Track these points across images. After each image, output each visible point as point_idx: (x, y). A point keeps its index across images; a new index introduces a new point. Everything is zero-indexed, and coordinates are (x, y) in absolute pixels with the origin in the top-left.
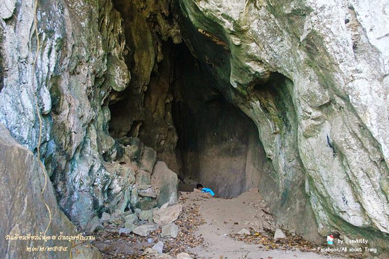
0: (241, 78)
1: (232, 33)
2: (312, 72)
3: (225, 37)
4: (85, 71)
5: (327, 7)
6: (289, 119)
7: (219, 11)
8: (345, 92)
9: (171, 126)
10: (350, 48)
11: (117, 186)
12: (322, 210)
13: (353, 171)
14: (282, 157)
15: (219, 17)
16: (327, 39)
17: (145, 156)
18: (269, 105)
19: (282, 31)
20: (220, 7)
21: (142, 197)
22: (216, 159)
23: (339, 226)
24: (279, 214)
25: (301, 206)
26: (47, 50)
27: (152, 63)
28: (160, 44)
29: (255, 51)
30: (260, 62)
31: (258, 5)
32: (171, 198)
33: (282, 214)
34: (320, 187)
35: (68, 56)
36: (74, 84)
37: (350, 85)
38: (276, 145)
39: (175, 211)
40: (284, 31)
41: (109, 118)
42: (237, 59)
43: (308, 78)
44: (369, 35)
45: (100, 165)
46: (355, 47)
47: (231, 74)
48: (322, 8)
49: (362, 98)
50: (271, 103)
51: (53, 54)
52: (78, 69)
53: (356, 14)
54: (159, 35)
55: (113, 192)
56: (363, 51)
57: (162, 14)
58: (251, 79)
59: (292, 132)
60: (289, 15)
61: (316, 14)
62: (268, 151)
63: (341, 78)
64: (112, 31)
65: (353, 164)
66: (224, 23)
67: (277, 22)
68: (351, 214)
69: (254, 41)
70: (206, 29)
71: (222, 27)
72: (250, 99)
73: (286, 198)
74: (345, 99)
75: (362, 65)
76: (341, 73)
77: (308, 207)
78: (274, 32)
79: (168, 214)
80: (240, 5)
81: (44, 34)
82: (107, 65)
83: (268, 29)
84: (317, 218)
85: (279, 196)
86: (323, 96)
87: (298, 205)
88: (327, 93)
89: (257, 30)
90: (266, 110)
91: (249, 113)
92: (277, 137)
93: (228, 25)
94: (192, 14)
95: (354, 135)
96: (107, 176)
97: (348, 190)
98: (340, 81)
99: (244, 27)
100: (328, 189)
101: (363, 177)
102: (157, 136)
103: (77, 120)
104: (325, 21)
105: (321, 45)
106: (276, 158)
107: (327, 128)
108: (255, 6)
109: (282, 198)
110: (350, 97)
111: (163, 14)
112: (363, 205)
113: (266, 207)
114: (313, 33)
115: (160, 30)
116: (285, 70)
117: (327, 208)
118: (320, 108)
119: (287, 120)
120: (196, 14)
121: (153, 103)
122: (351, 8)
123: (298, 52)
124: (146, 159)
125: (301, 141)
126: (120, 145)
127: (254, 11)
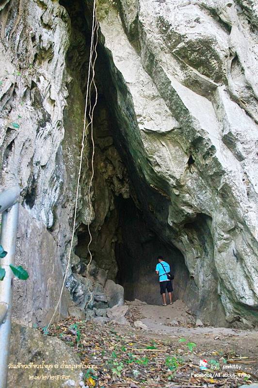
0: (176, 219)
1: (175, 187)
2: (224, 210)
3: (168, 190)
4: (70, 206)
5: (233, 172)
6: (207, 247)
7: (167, 173)
8: (243, 219)
9: (114, 260)
10: (246, 194)
11: (81, 291)
12: (229, 302)
13: (248, 268)
14: (201, 275)
15: (167, 177)
16: (233, 188)
17: (100, 274)
18: (194, 238)
19: (206, 187)
20: (168, 170)
21: (97, 301)
22: (147, 286)
23: (240, 311)
24: (198, 313)
25: (214, 306)
26: (55, 188)
27: (107, 210)
28: (113, 198)
29: (188, 199)
30: (191, 206)
31: (192, 171)
32: (119, 302)
33: (201, 313)
34: (228, 285)
35: (63, 194)
36: (63, 213)
37: (246, 215)
38: (197, 266)
39: (123, 310)
40: (207, 187)
41: (77, 243)
42: (175, 204)
43: (222, 213)
44: (255, 187)
45: (71, 273)
46: (248, 194)
47: (169, 216)
48: (231, 172)
49: (252, 222)
50: (195, 237)
51: (58, 191)
52: (66, 204)
53: (248, 177)
54: (113, 192)
55: (77, 295)
56: (252, 197)
57: (116, 177)
58: (183, 218)
59: (209, 256)
60: (212, 176)
61: (228, 174)
62: (192, 271)
63: (241, 211)
64: (86, 184)
65: (249, 264)
66: (170, 180)
67: (203, 181)
68: (247, 298)
69: (188, 193)
70: (156, 185)
71: (168, 183)
72: (180, 235)
73: (204, 302)
74: (244, 223)
75: (252, 204)
76: (241, 207)
77: (219, 305)
78: (201, 188)
79: (118, 311)
80: (181, 170)
81: (56, 178)
82: (82, 205)
83: (198, 186)
84: (225, 309)
85: (198, 301)
86: (231, 224)
87: (212, 306)
88: (233, 222)
89: (190, 186)
90: (191, 241)
91: (179, 245)
92: (199, 260)
93: (172, 182)
94: (148, 174)
95: (249, 245)
96: (75, 282)
97: (245, 282)
98: (241, 212)
99: (182, 184)
100: (233, 284)
101: (254, 272)
102: (104, 266)
103: (62, 238)
104: (232, 178)
105: (230, 192)
106: (198, 275)
107: (233, 245)
108: (190, 172)
109: (200, 302)
110: (246, 222)
111: (118, 178)
112: (254, 291)
113: (189, 311)
114: (226, 184)
115: (114, 188)
116: (207, 210)
117: (232, 300)
118: (229, 232)
119: (206, 248)
120: (151, 175)
121: (103, 241)
122: (245, 173)
123: (217, 198)
124: (100, 276)
125: (216, 255)
126: (84, 263)
127: (189, 174)
